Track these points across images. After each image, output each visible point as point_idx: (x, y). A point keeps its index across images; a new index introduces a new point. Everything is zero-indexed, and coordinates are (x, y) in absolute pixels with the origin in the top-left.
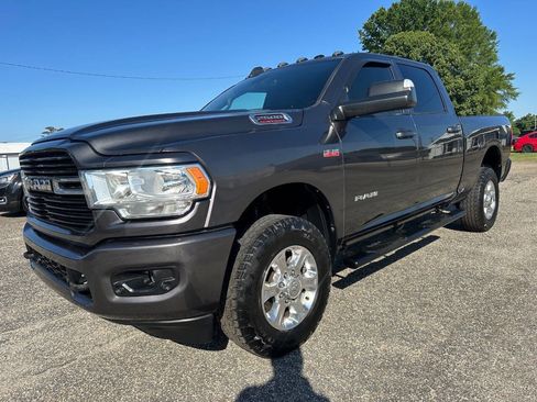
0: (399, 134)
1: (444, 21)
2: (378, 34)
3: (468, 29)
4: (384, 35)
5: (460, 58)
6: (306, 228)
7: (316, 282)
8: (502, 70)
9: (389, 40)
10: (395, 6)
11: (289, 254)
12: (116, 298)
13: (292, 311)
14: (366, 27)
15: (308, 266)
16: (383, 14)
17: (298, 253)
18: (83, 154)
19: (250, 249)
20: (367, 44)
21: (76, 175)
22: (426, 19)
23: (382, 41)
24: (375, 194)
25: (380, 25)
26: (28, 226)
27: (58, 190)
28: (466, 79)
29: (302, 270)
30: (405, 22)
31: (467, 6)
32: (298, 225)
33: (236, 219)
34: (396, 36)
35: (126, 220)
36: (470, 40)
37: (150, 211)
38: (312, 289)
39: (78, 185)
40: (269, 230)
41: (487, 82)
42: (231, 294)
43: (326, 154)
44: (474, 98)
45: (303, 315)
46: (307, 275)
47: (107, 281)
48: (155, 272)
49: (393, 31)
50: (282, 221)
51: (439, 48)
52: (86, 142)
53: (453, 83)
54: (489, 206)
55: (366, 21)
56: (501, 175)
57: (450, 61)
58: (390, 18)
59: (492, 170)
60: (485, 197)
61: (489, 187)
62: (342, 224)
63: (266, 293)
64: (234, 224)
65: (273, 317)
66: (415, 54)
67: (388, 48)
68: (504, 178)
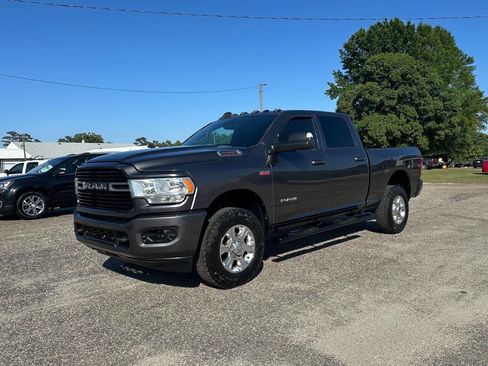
0: (313, 162)
2: (358, 54)
6: (249, 215)
7: (254, 248)
8: (481, 94)
9: (369, 60)
10: (373, 27)
11: (237, 231)
12: (143, 245)
13: (239, 263)
15: (249, 238)
17: (243, 230)
18: (130, 171)
19: (214, 224)
21: (126, 181)
23: (362, 61)
24: (295, 198)
25: (360, 46)
27: (111, 189)
28: (444, 100)
29: (246, 240)
32: (243, 213)
33: (207, 206)
34: (376, 57)
35: (150, 205)
37: (163, 200)
38: (251, 253)
39: (127, 187)
40: (226, 215)
41: (465, 105)
42: (203, 248)
43: (262, 173)
44: (452, 119)
45: (246, 266)
46: (249, 243)
47: (139, 236)
48: (165, 231)
49: (374, 51)
50: (234, 211)
51: (418, 70)
52: (131, 165)
53: (433, 105)
54: (399, 214)
55: (346, 41)
56: (412, 192)
57: (430, 83)
58: (369, 39)
59: (400, 188)
60: (394, 207)
61: (399, 200)
62: (273, 216)
63: (222, 250)
64: (206, 209)
65: (227, 264)
66: (395, 75)
67: (369, 68)
68: (416, 194)
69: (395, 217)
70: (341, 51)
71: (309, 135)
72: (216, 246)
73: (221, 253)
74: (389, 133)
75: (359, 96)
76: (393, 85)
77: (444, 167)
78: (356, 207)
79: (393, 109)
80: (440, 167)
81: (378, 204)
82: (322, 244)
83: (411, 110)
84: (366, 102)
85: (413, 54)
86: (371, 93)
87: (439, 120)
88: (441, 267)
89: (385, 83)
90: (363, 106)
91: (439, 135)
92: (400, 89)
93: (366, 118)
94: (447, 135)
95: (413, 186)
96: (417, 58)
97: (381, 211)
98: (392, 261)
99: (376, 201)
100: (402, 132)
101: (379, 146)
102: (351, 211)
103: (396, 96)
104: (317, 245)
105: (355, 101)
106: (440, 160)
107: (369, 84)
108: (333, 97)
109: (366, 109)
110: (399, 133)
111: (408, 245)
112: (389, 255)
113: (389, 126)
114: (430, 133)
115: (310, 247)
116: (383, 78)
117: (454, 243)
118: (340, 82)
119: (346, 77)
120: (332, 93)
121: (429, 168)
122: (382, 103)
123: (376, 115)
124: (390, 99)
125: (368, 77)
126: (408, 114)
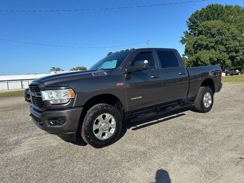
0: (152, 77)
1: (228, 15)
2: (195, 23)
3: (241, 18)
4: (198, 23)
5: (236, 32)
6: (110, 108)
7: (115, 125)
9: (201, 25)
10: (203, 9)
11: (104, 117)
12: (49, 126)
13: (106, 134)
14: (190, 19)
15: (113, 120)
16: (197, 13)
17: (108, 115)
18: (42, 86)
20: (190, 27)
21: (39, 92)
22: (218, 14)
23: (198, 26)
24: (141, 97)
25: (196, 18)
26: (31, 107)
27: (36, 96)
28: (239, 42)
29: (110, 121)
30: (209, 16)
31: (239, 7)
32: (107, 107)
33: (83, 104)
34: (204, 23)
35: (52, 104)
36: (242, 23)
37: (59, 102)
38: (114, 128)
39: (40, 95)
40: (96, 108)
43: (118, 84)
45: (110, 136)
46: (112, 123)
47: (47, 121)
49: (203, 20)
50: (101, 106)
51: (226, 28)
52: (43, 83)
53: (233, 44)
54: (207, 102)
55: (189, 17)
56: (216, 90)
57: (232, 33)
58: (201, 15)
59: (208, 88)
60: (205, 99)
61: (208, 94)
62: (127, 107)
63: (95, 127)
64: (83, 106)
65: (98, 136)
66: (214, 31)
67: (200, 29)
68: (218, 91)
69: (205, 104)
70: (187, 22)
71: (146, 62)
72: (90, 126)
73: (94, 129)
74: (211, 59)
75: (196, 42)
76: (213, 36)
77: (240, 74)
78: (181, 100)
79: (213, 47)
80: (237, 74)
81: (195, 97)
82: (163, 119)
83: (222, 48)
84: (200, 45)
85: (223, 20)
86: (202, 40)
87: (237, 52)
88: (229, 136)
89: (209, 35)
90: (198, 47)
91: (237, 59)
92: (216, 38)
93: (199, 52)
94: (241, 59)
95: (216, 86)
96: (224, 22)
97: (197, 101)
98: (199, 131)
99: (194, 96)
100: (217, 58)
101: (206, 65)
102: (179, 102)
103: (214, 41)
104: (159, 120)
105: (194, 45)
106: (237, 71)
107: (200, 36)
108: (183, 44)
109: (199, 48)
110: (216, 59)
111: (211, 120)
112: (198, 127)
113: (211, 56)
114: (232, 58)
115: (156, 121)
116: (208, 33)
117: (240, 119)
118: (187, 36)
119: (190, 34)
120: (183, 41)
121: (232, 75)
122: (207, 45)
123: (204, 51)
124: (211, 42)
125: (200, 33)
126: (221, 49)
